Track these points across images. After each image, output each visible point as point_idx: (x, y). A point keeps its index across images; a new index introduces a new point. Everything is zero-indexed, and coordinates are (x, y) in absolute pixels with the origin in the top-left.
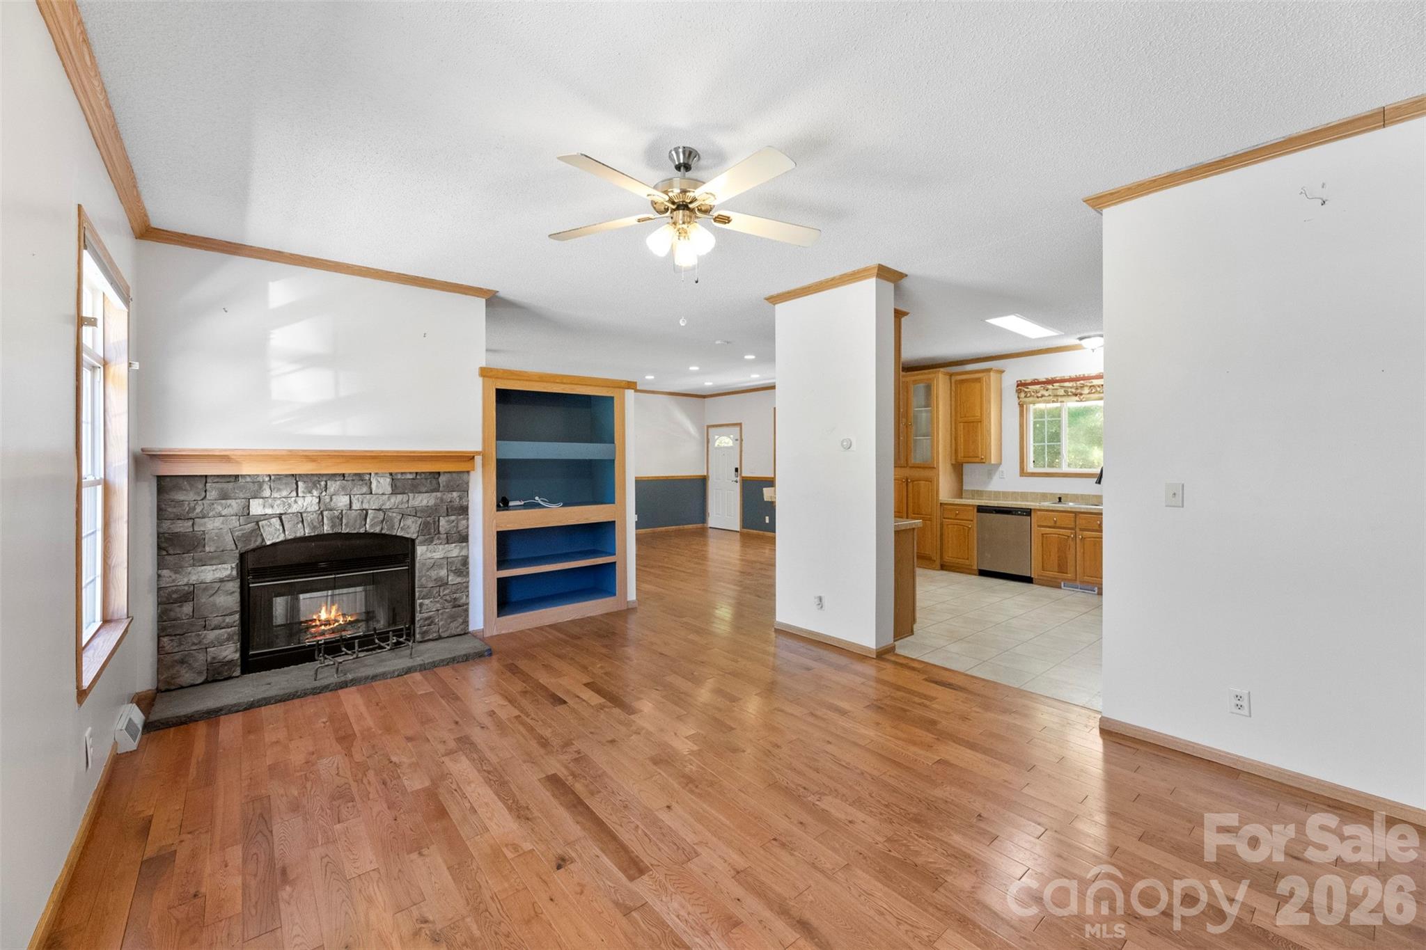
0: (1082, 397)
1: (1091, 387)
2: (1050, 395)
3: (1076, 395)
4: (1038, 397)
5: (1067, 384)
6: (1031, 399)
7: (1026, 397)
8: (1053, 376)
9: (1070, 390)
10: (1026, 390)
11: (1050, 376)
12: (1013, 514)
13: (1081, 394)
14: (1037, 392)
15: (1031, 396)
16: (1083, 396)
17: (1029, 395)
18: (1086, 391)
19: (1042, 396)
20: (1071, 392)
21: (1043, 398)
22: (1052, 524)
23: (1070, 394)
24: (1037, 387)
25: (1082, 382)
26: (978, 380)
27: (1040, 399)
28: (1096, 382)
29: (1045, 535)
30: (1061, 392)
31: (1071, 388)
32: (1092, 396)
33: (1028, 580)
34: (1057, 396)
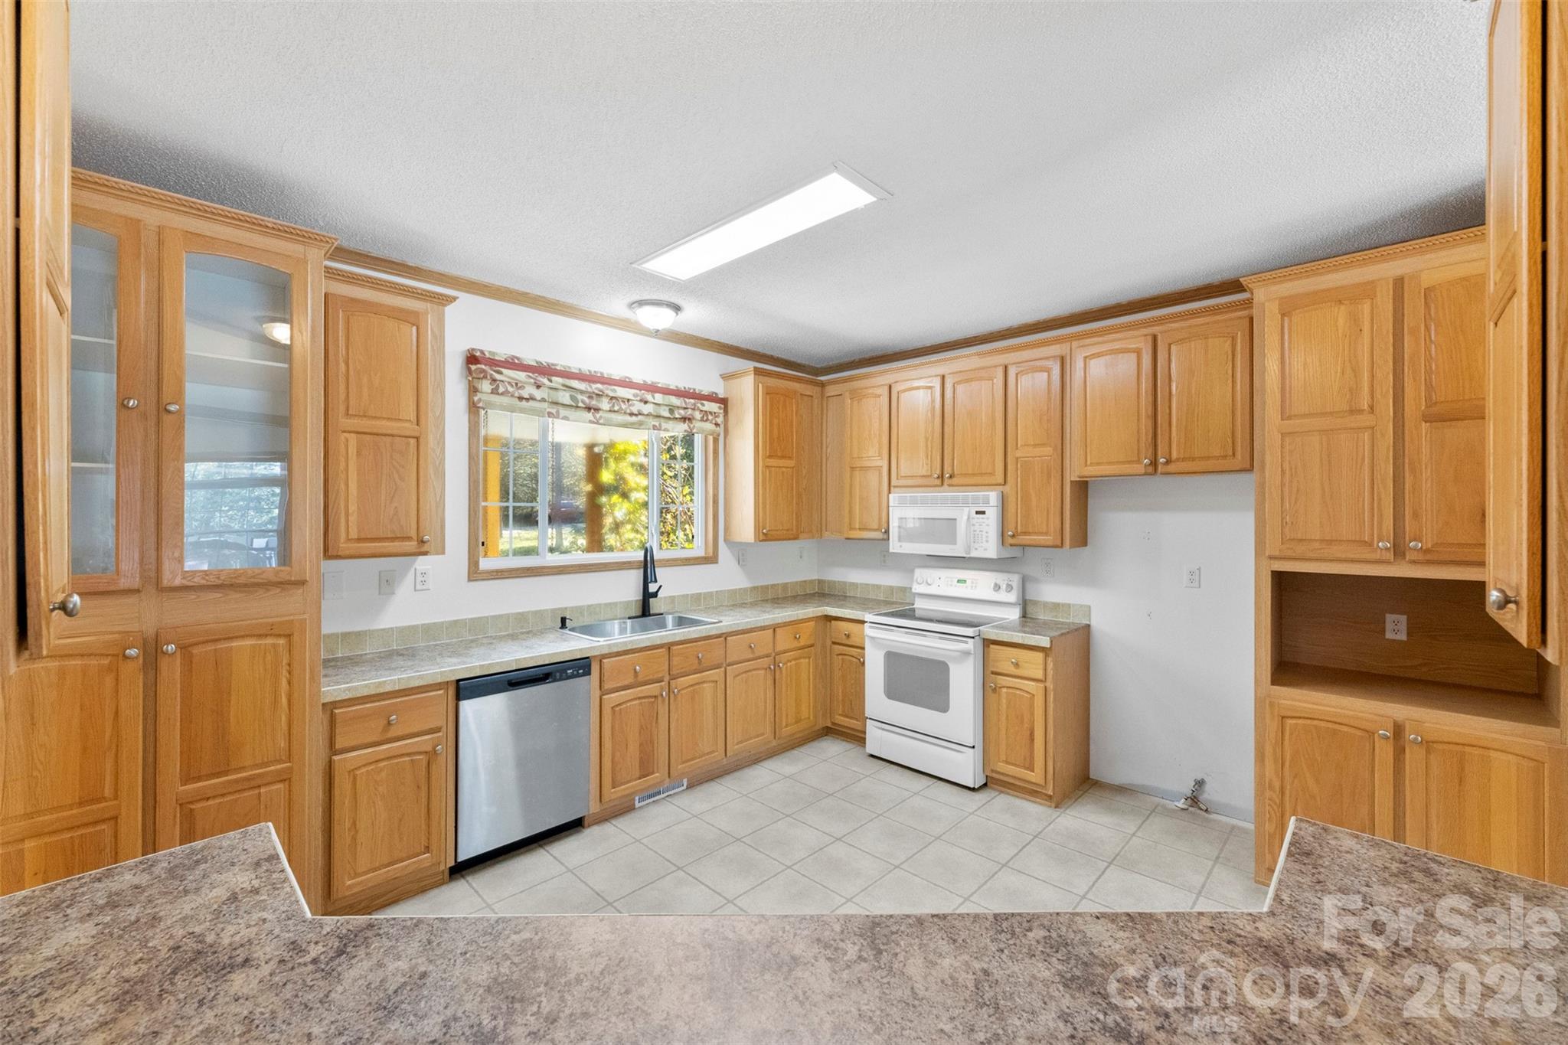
0: (598, 416)
1: (612, 398)
2: (543, 400)
3: (589, 409)
4: (521, 398)
5: (575, 384)
6: (505, 400)
7: (495, 392)
8: (551, 361)
9: (580, 397)
10: (498, 376)
11: (545, 358)
12: (555, 680)
13: (597, 410)
14: (518, 385)
15: (505, 393)
16: (601, 413)
17: (501, 390)
18: (605, 405)
19: (532, 398)
20: (583, 402)
21: (531, 403)
22: (630, 680)
23: (581, 404)
24: (521, 376)
25: (599, 386)
26: (413, 319)
27: (524, 403)
28: (622, 392)
29: (617, 709)
30: (565, 397)
31: (582, 392)
32: (613, 416)
33: (576, 825)
34: (556, 403)
